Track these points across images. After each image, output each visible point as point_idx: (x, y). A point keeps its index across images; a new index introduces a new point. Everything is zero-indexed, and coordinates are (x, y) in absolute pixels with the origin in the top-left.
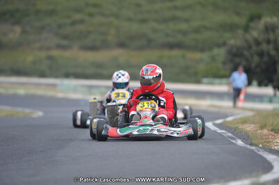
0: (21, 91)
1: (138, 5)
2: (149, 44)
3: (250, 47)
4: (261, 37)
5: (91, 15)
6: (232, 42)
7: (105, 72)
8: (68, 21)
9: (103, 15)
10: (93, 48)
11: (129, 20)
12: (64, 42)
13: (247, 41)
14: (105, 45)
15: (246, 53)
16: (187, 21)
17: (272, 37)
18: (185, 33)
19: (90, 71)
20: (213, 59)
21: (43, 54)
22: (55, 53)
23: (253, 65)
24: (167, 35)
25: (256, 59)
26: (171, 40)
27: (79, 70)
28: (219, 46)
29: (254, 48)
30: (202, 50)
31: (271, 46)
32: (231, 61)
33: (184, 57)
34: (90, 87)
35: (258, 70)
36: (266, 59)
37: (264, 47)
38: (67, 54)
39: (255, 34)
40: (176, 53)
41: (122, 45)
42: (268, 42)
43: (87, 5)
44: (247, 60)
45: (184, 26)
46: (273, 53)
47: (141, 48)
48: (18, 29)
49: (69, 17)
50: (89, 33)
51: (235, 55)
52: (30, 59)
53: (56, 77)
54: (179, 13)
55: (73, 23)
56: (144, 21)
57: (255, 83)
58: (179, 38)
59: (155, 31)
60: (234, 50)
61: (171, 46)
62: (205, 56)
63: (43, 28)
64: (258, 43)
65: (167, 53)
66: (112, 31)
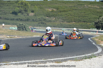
0: (55, 31)
1: (78, 14)
4: (101, 20)
5: (69, 16)
6: (96, 21)
7: (71, 27)
8: (64, 17)
9: (71, 16)
10: (69, 22)
11: (76, 16)
12: (63, 21)
13: (99, 21)
14: (72, 22)
16: (87, 17)
20: (92, 24)
21: (59, 23)
22: (61, 23)
23: (100, 26)
24: (84, 20)
27: (66, 26)
28: (93, 22)
30: (90, 23)
33: (86, 24)
34: (68, 30)
37: (102, 22)
38: (64, 23)
41: (75, 21)
43: (68, 14)
45: (87, 18)
47: (78, 22)
48: (54, 18)
49: (64, 16)
52: (57, 24)
53: (62, 28)
54: (86, 15)
55: (65, 17)
56: (79, 17)
57: (100, 29)
59: (81, 19)
60: (96, 23)
61: (84, 22)
63: (59, 18)
66: (73, 19)
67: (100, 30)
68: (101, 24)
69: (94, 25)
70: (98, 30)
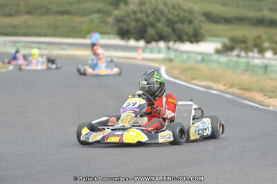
2: (47, 12)
3: (129, 16)
4: (137, 9)
10: (10, 15)
13: (127, 12)
14: (17, 13)
17: (144, 8)
18: (71, 4)
19: (10, 30)
20: (92, 21)
23: (132, 28)
24: (59, 6)
25: (133, 24)
26: (62, 9)
27: (3, 30)
29: (132, 16)
30: (83, 15)
31: (143, 15)
32: (117, 25)
33: (71, 20)
35: (135, 31)
36: (140, 23)
37: (139, 15)
39: (132, 7)
40: (66, 17)
41: (29, 13)
42: (141, 12)
44: (127, 24)
46: (145, 19)
47: (42, 14)
50: (7, 5)
58: (67, 8)
61: (62, 13)
62: (86, 19)
64: (134, 13)
65: (60, 18)
66: (22, 3)
67: (132, 43)
68: (137, 20)
69: (112, 27)
70: (123, 43)
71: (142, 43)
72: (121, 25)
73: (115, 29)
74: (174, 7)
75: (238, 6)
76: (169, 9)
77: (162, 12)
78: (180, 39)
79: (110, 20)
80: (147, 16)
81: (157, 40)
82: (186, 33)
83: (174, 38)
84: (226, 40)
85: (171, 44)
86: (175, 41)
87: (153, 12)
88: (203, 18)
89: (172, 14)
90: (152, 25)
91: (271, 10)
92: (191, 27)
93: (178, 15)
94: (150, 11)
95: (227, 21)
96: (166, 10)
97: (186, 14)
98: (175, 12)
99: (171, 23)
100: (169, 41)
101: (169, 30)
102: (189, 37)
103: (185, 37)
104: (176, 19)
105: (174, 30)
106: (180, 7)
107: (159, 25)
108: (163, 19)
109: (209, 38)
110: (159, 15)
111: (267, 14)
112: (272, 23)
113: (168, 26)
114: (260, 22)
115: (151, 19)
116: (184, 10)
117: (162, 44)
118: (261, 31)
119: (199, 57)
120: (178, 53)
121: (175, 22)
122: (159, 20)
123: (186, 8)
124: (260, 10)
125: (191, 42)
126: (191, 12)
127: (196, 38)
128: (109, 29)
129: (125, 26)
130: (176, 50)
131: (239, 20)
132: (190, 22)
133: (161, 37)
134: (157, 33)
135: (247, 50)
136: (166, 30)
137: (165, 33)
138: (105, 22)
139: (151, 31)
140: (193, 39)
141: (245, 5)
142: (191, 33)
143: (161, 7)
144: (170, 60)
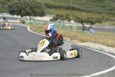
3: (14, 5)
4: (18, 2)
6: (9, 3)
13: (13, 3)
15: (13, 6)
17: (20, 2)
23: (15, 10)
25: (16, 8)
29: (16, 5)
31: (20, 5)
32: (9, 9)
35: (17, 11)
36: (19, 8)
37: (18, 5)
39: (16, 1)
42: (19, 3)
44: (13, 8)
46: (21, 6)
51: (10, 7)
60: (10, 6)
64: (17, 4)
67: (15, 16)
68: (17, 7)
69: (7, 10)
70: (12, 16)
71: (19, 17)
72: (11, 8)
73: (9, 10)
74: (33, 2)
75: (59, 1)
76: (31, 2)
77: (28, 4)
78: (36, 15)
79: (6, 6)
80: (22, 5)
81: (26, 16)
82: (38, 13)
83: (33, 14)
84: (54, 16)
85: (32, 17)
86: (33, 16)
87: (24, 4)
88: (45, 6)
89: (32, 4)
90: (24, 9)
91: (73, 3)
92: (40, 10)
93: (35, 5)
94: (23, 3)
95: (55, 7)
96: (29, 3)
97: (38, 4)
98: (33, 4)
99: (32, 8)
100: (31, 16)
101: (31, 11)
102: (39, 14)
103: (38, 14)
104: (34, 6)
105: (33, 11)
106: (35, 2)
107: (27, 9)
108: (28, 6)
109: (47, 15)
110: (27, 5)
111: (71, 5)
112: (73, 9)
113: (30, 9)
114: (68, 8)
115: (23, 6)
116: (37, 3)
117: (28, 17)
118: (69, 12)
119: (43, 23)
120: (34, 21)
121: (33, 8)
122: (27, 7)
123: (38, 2)
124: (69, 3)
125: (40, 16)
126: (40, 3)
127: (42, 14)
128: (6, 10)
129: (13, 9)
130: (33, 20)
131: (60, 7)
132: (40, 8)
133: (27, 14)
134: (26, 12)
135: (63, 20)
136: (30, 11)
137: (29, 12)
138: (4, 7)
139: (23, 11)
140: (41, 15)
141: (62, 1)
142: (40, 12)
143: (28, 1)
144: (31, 24)
